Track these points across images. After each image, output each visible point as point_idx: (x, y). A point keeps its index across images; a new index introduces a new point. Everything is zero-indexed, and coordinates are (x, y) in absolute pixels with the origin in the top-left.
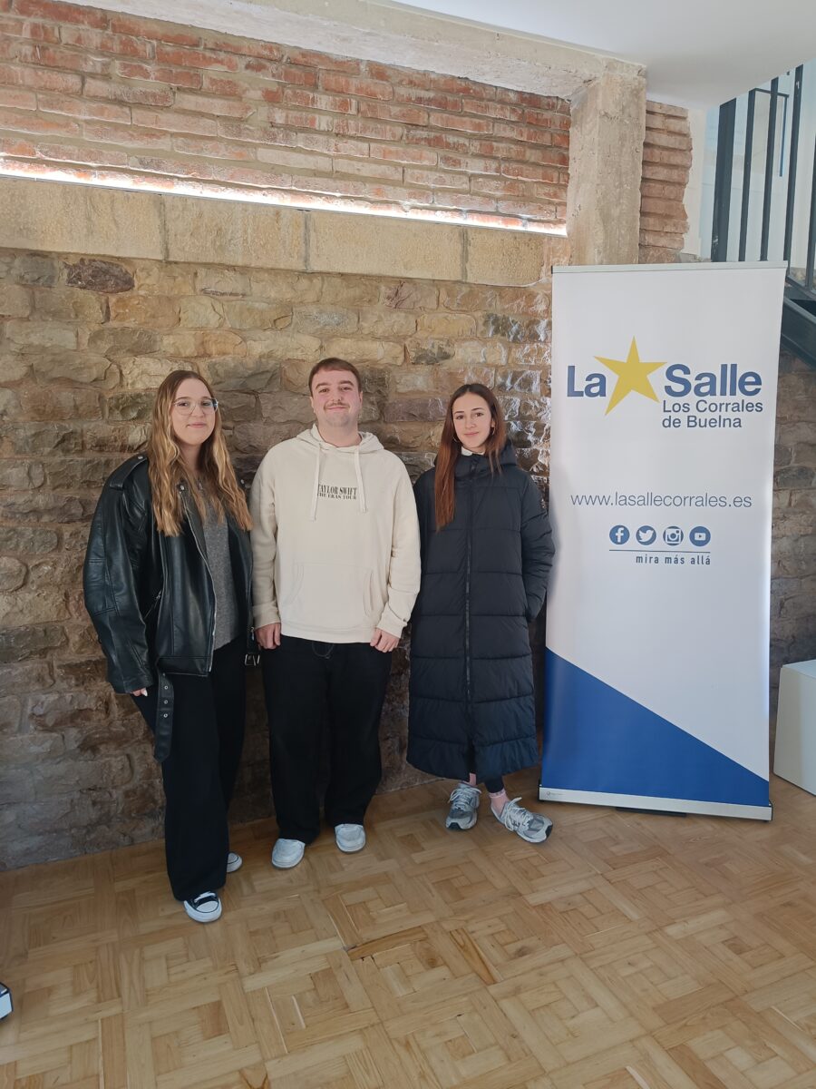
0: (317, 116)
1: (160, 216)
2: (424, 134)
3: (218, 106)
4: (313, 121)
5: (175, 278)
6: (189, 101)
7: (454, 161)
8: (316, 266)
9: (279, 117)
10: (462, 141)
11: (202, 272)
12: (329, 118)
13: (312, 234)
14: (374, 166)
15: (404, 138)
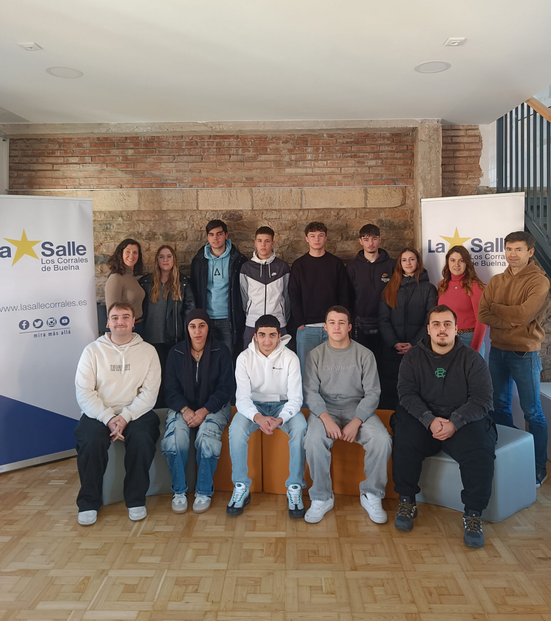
0: (307, 155)
1: (251, 196)
2: (350, 154)
3: (272, 157)
4: (306, 157)
5: (256, 215)
6: (263, 157)
7: (362, 162)
8: (305, 207)
9: (293, 157)
10: (365, 154)
11: (265, 212)
12: (312, 155)
13: (304, 196)
14: (329, 169)
15: (341, 157)
